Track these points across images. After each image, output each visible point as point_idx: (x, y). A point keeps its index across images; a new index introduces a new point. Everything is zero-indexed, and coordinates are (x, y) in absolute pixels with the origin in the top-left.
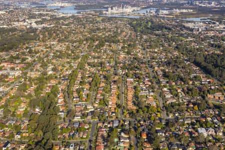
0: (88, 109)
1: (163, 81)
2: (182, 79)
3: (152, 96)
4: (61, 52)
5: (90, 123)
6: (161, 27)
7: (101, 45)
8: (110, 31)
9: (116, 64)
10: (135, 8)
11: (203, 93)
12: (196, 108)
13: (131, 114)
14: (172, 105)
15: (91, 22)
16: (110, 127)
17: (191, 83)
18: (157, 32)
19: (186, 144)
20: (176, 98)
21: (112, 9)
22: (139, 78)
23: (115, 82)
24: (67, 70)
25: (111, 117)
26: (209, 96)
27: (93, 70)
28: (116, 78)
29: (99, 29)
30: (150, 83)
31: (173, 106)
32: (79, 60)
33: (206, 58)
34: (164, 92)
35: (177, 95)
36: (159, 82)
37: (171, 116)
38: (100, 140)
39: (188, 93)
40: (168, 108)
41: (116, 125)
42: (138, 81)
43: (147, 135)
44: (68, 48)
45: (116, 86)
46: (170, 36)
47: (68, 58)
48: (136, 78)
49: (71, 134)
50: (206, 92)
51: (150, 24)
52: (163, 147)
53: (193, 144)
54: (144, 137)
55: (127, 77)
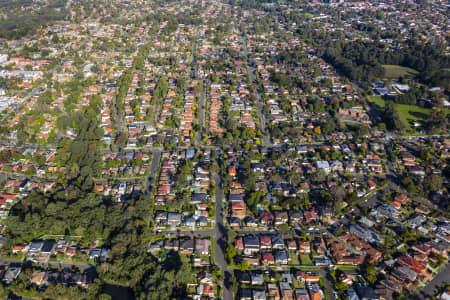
0: (147, 133)
3: (250, 112)
5: (150, 153)
7: (172, 28)
9: (195, 61)
11: (332, 106)
12: (318, 130)
13: (215, 139)
14: (281, 126)
16: (181, 160)
19: (295, 185)
20: (288, 115)
22: (231, 83)
25: (183, 144)
27: (157, 70)
28: (194, 83)
30: (248, 92)
31: (281, 128)
32: (135, 54)
35: (289, 111)
36: (262, 90)
37: (277, 143)
38: (165, 177)
39: (307, 107)
40: (273, 131)
41: (190, 155)
42: (228, 89)
43: (237, 170)
44: (117, 33)
45: (192, 97)
47: (116, 50)
48: (227, 83)
50: (338, 106)
52: (260, 189)
53: (306, 185)
54: (233, 174)
55: (212, 81)
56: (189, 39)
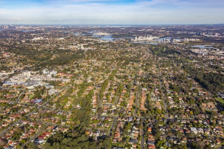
0: (112, 108)
1: (169, 92)
2: (183, 91)
3: (159, 102)
4: (98, 67)
5: (112, 118)
6: (173, 52)
7: (127, 63)
8: (135, 53)
10: (155, 37)
11: (198, 102)
12: (192, 112)
13: (142, 113)
14: (173, 109)
16: (126, 122)
17: (190, 94)
19: (180, 138)
20: (178, 104)
21: (138, 37)
22: (151, 88)
23: (133, 90)
24: (101, 80)
25: (128, 115)
26: (203, 104)
27: (119, 81)
28: (135, 87)
29: (126, 52)
30: (159, 93)
33: (204, 76)
34: (168, 99)
35: (178, 102)
36: (165, 92)
37: (171, 117)
38: (118, 130)
39: (186, 101)
40: (170, 111)
41: (130, 120)
42: (150, 90)
43: (152, 129)
44: (103, 64)
45: (133, 93)
48: (149, 88)
49: (99, 124)
50: (201, 101)
51: (165, 49)
52: (163, 139)
53: (185, 139)
54: (150, 130)
55: (143, 87)
56: (134, 68)
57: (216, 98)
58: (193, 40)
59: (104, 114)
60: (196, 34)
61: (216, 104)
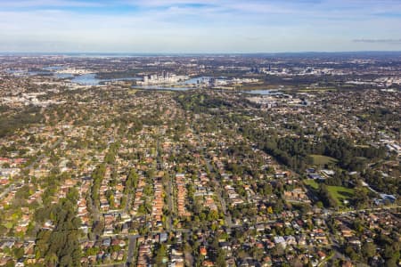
0: (122, 220)
1: (226, 176)
2: (250, 173)
3: (211, 196)
4: (78, 139)
5: (126, 239)
6: (218, 103)
7: (137, 128)
8: (148, 109)
9: (159, 155)
10: (182, 77)
11: (278, 189)
12: (270, 210)
13: (184, 222)
14: (239, 208)
15: (121, 96)
16: (155, 243)
17: (262, 177)
18: (213, 109)
19: (259, 260)
20: (244, 198)
21: (149, 78)
22: (192, 172)
23: (159, 179)
24: (89, 165)
25: (157, 229)
26: (286, 193)
27: (127, 163)
28: (161, 174)
29: (131, 106)
30: (208, 180)
31: (240, 210)
32: (107, 151)
33: (278, 144)
34: (226, 190)
35: (244, 194)
36: (219, 178)
37: (238, 223)
38: (142, 261)
39: (258, 191)
40: (234, 212)
41: (163, 239)
42: (191, 177)
43: (208, 250)
44: (89, 134)
45: (160, 186)
46: (230, 114)
47: (89, 148)
48: (189, 172)
49: (100, 255)
50: (282, 189)
51: (203, 98)
52: (230, 265)
53: (268, 259)
54: (204, 253)
55: (177, 171)
56: (153, 137)
57: (304, 181)
58: (248, 81)
59: (106, 234)
60: (252, 70)
61: (306, 190)
